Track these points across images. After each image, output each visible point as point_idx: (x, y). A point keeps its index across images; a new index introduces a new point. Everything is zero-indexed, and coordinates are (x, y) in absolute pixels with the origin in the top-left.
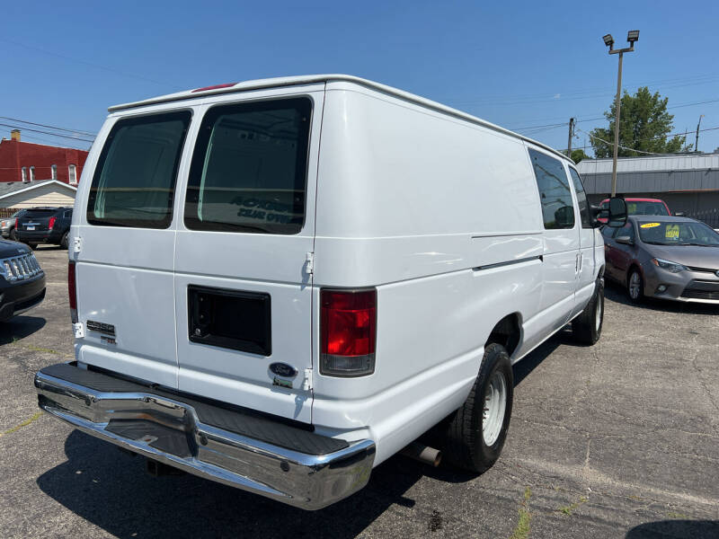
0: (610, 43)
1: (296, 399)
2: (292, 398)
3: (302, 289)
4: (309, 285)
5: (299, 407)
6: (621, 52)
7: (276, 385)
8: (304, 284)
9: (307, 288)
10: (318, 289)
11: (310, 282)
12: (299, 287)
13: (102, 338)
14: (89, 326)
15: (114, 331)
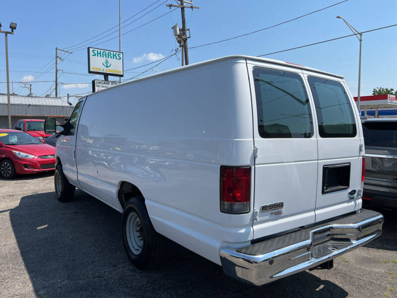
2: (353, 203)
6: (6, 33)
7: (350, 200)
8: (359, 157)
10: (362, 157)
13: (272, 214)
14: (264, 208)
15: (283, 206)
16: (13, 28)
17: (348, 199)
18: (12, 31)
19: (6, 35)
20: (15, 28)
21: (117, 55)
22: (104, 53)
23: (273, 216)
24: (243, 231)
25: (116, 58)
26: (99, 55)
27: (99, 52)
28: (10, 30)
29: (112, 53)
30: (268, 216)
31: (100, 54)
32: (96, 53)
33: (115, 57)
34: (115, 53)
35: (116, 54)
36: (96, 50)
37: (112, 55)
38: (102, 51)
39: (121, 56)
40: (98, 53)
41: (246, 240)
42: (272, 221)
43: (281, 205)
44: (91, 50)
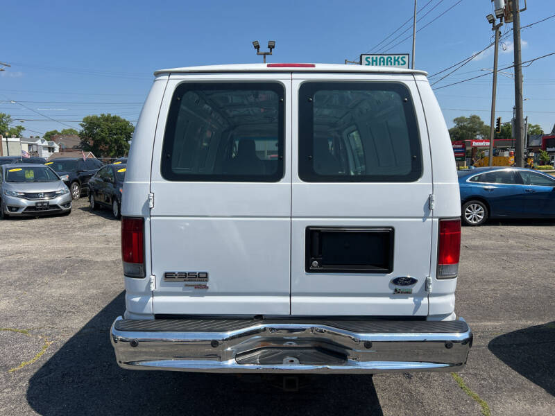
0: (257, 47)
1: (414, 301)
2: (410, 300)
3: (424, 221)
4: (429, 218)
5: (418, 305)
6: (265, 54)
7: (397, 293)
8: (425, 218)
9: (428, 220)
10: (437, 220)
11: (431, 215)
12: (421, 220)
13: (186, 285)
14: (168, 276)
15: (207, 277)
16: (271, 47)
17: (392, 291)
18: (271, 51)
19: (264, 57)
20: (273, 47)
21: (400, 60)
22: (382, 60)
23: (191, 290)
24: (137, 299)
25: (399, 64)
26: (375, 63)
27: (375, 59)
28: (268, 50)
29: (392, 57)
30: (181, 288)
31: (376, 61)
32: (371, 61)
33: (397, 63)
34: (397, 57)
35: (399, 58)
36: (371, 56)
37: (393, 61)
38: (379, 57)
39: (406, 60)
40: (373, 61)
41: (141, 312)
42: (191, 296)
43: (204, 277)
44: (364, 57)
